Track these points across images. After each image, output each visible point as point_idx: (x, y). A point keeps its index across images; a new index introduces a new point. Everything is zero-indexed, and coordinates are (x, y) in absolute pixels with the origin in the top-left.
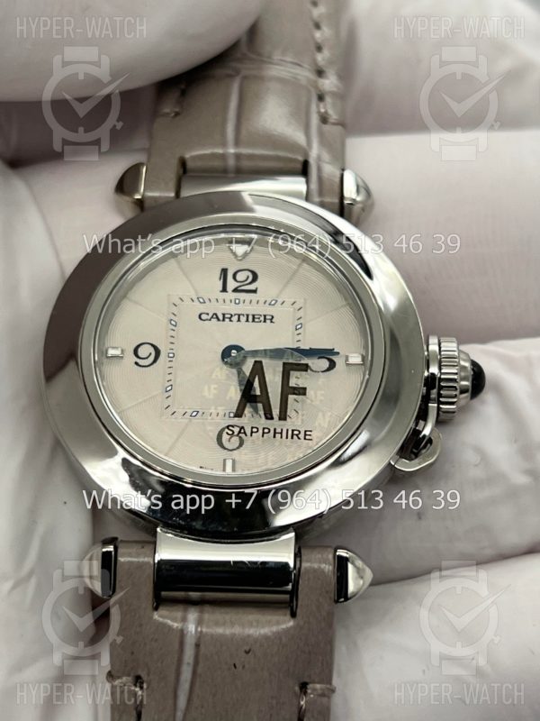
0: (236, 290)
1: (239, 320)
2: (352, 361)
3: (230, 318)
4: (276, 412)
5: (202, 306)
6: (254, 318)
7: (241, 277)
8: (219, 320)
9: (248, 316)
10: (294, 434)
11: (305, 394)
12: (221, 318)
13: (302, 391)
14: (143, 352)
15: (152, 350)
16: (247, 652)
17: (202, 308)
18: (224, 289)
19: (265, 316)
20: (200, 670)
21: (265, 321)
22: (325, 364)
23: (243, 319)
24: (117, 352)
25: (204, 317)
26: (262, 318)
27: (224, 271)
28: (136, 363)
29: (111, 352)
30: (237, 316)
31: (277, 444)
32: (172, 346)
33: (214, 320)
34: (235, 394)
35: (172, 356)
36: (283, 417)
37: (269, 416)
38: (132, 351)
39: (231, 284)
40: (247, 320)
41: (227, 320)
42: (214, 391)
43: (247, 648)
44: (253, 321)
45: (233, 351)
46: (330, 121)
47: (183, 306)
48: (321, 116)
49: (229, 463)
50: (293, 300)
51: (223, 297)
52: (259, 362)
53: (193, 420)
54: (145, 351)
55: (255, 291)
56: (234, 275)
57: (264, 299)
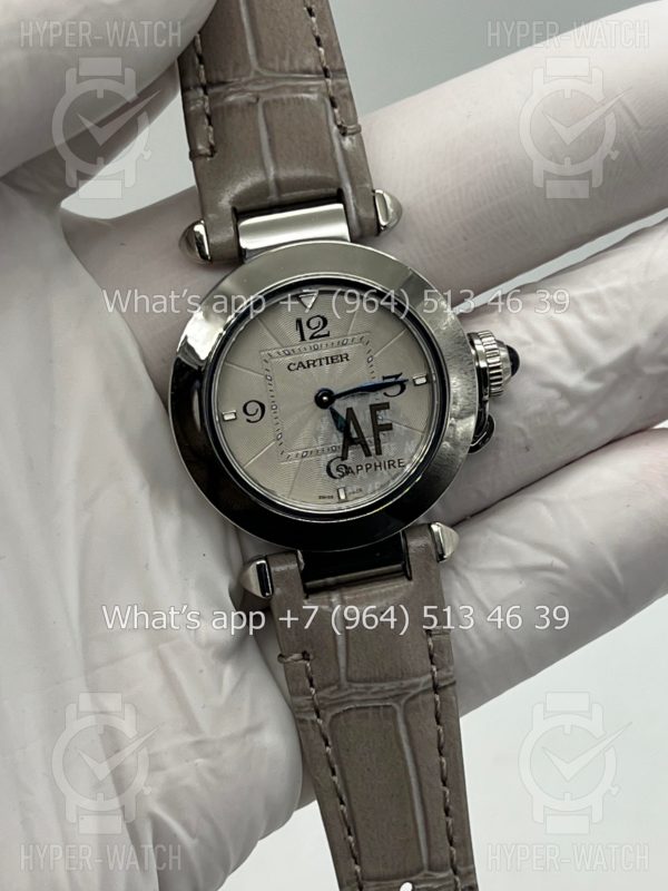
0: (312, 337)
1: (321, 364)
2: (418, 382)
3: (313, 364)
4: (372, 448)
5: (288, 358)
6: (332, 359)
7: (314, 323)
8: (305, 367)
9: (327, 358)
10: (391, 464)
11: (391, 429)
12: (306, 365)
13: (389, 427)
14: (250, 409)
15: (258, 406)
17: (288, 359)
18: (303, 339)
19: (341, 356)
21: (342, 361)
22: (398, 388)
23: (324, 362)
24: (233, 417)
25: (292, 367)
26: (339, 358)
27: (299, 322)
28: (248, 421)
29: (226, 418)
30: (318, 361)
31: (379, 475)
32: (273, 399)
33: (302, 368)
34: (337, 439)
35: (275, 408)
36: (379, 452)
37: (368, 454)
38: (242, 410)
39: (308, 333)
40: (328, 363)
41: (311, 366)
42: (320, 442)
44: (333, 362)
45: (325, 398)
46: (349, 131)
47: (273, 361)
48: (339, 127)
49: (341, 492)
50: (361, 336)
51: (303, 346)
52: (351, 409)
53: (305, 459)
54: (252, 408)
55: (328, 335)
56: (308, 323)
57: (337, 340)
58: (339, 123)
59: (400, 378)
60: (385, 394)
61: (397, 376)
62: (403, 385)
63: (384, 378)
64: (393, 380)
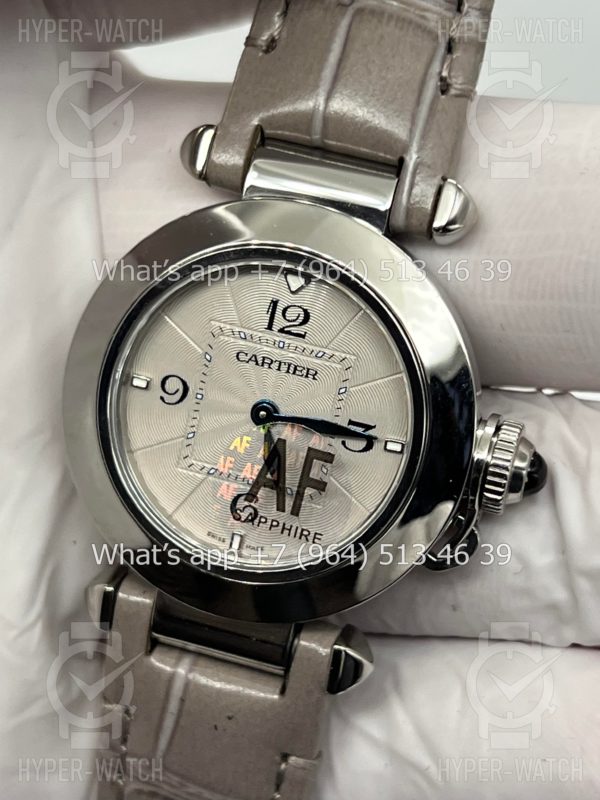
0: (282, 331)
1: (279, 369)
2: (390, 446)
3: (270, 364)
4: (289, 503)
5: (242, 342)
6: (295, 369)
7: (292, 314)
8: (257, 364)
9: (289, 365)
11: (324, 490)
12: (260, 362)
13: (321, 486)
14: (169, 386)
15: (181, 387)
16: (230, 718)
17: (241, 345)
18: (270, 327)
19: (308, 370)
20: (182, 723)
21: (307, 376)
22: (362, 444)
23: (284, 368)
24: (144, 385)
25: (242, 356)
26: (305, 372)
27: (275, 303)
28: (162, 398)
29: (136, 382)
30: (277, 364)
31: (283, 540)
32: (202, 385)
33: (253, 363)
34: (251, 472)
35: (200, 398)
36: (296, 511)
37: (281, 508)
38: (161, 380)
39: (279, 322)
40: (288, 372)
41: (266, 366)
43: (230, 714)
44: (294, 373)
45: (262, 413)
46: (453, 92)
47: (222, 338)
48: (442, 79)
49: (237, 540)
50: (343, 355)
51: (268, 335)
52: (284, 441)
53: (210, 478)
54: (173, 385)
55: (303, 336)
56: (284, 311)
57: (311, 348)
58: (445, 74)
59: (370, 432)
60: (344, 443)
61: (368, 427)
62: (370, 442)
63: (351, 422)
64: (360, 430)
